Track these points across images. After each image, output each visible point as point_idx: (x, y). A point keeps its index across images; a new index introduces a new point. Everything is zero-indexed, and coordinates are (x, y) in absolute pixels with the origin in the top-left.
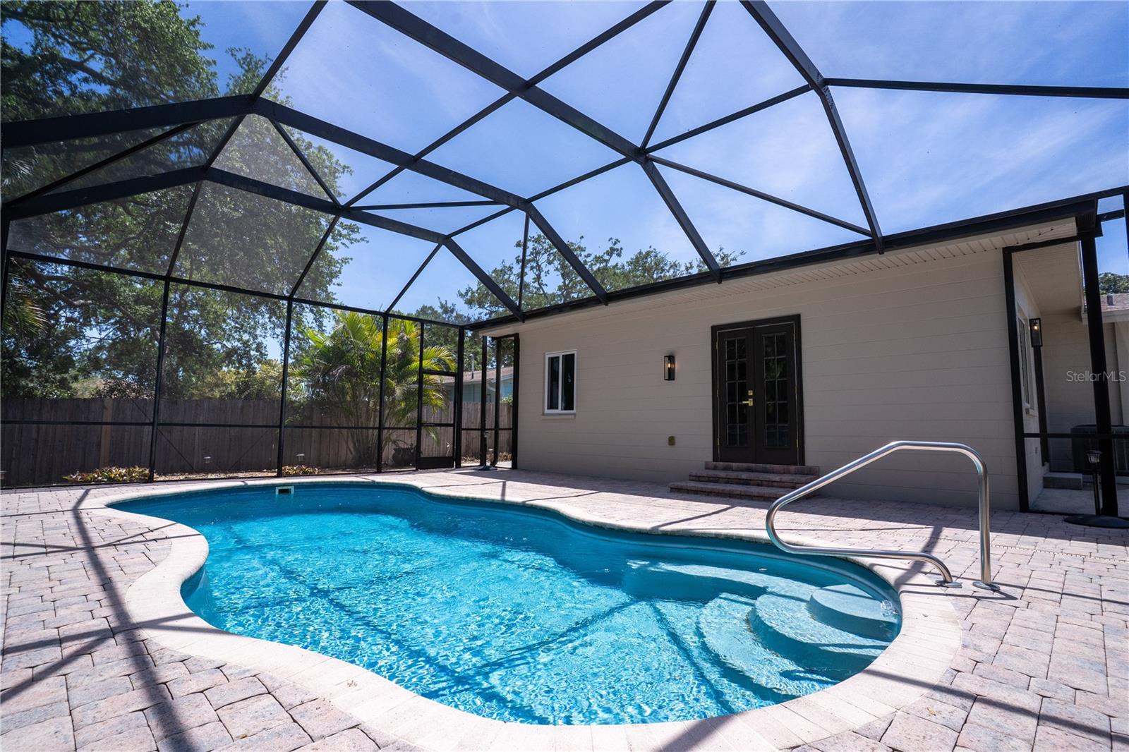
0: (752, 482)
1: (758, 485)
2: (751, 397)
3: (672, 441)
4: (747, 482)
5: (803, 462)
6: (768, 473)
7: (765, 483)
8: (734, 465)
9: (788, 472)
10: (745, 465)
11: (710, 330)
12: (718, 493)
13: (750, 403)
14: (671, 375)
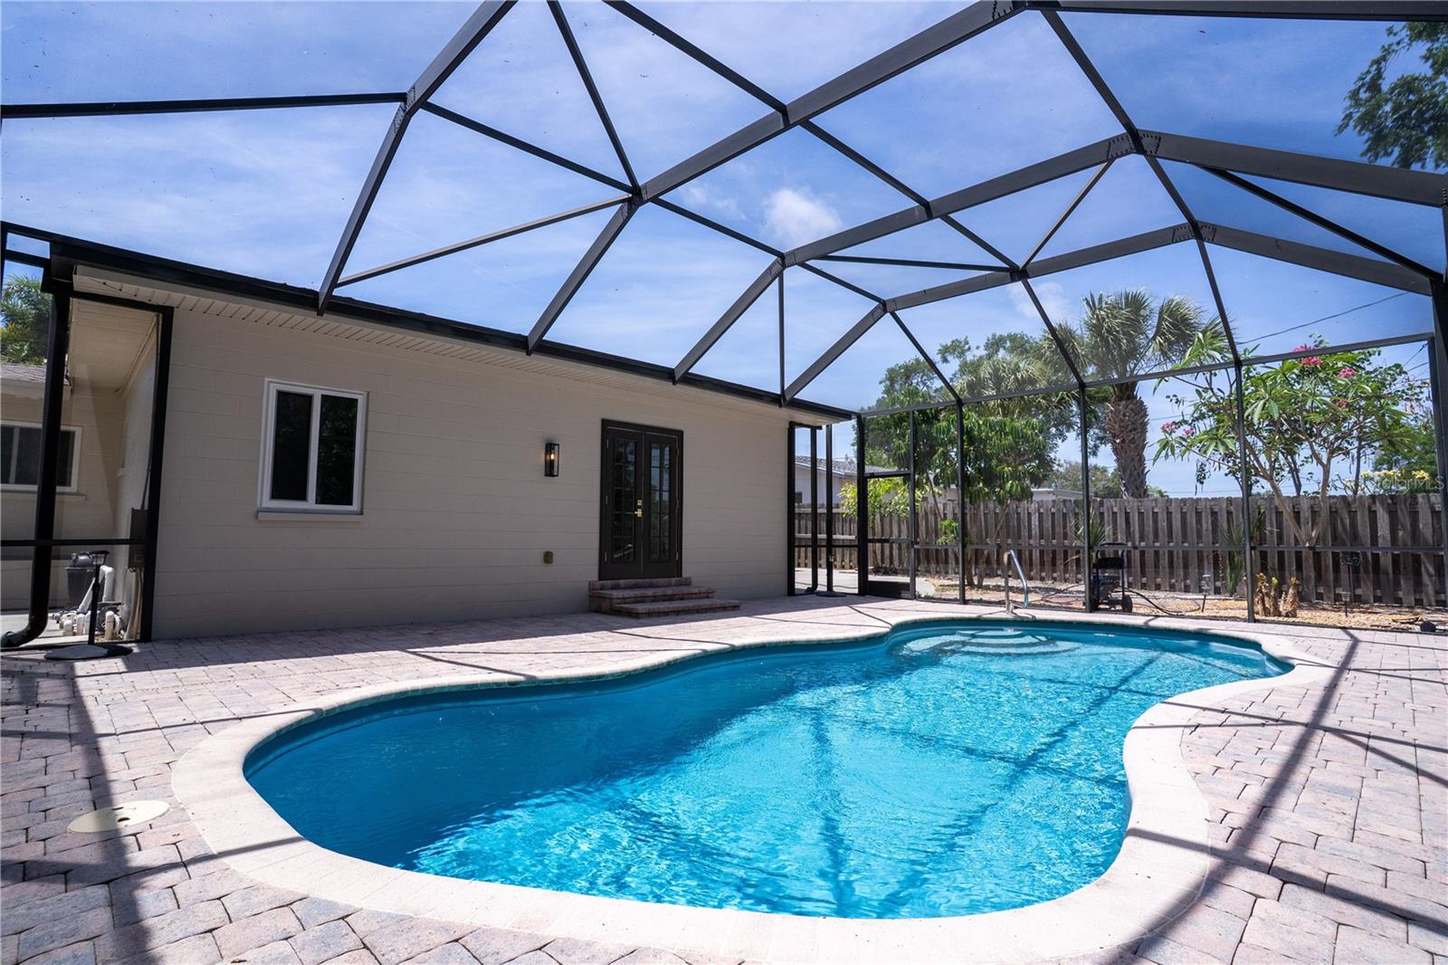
0: (676, 597)
1: (682, 599)
2: (640, 507)
3: (548, 557)
4: (671, 598)
5: (680, 574)
6: (640, 587)
7: (686, 596)
8: (622, 582)
9: (669, 585)
10: (633, 581)
11: (599, 423)
12: (689, 610)
13: (639, 513)
14: (550, 469)
